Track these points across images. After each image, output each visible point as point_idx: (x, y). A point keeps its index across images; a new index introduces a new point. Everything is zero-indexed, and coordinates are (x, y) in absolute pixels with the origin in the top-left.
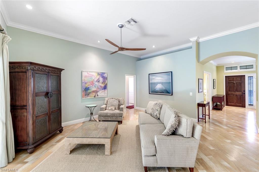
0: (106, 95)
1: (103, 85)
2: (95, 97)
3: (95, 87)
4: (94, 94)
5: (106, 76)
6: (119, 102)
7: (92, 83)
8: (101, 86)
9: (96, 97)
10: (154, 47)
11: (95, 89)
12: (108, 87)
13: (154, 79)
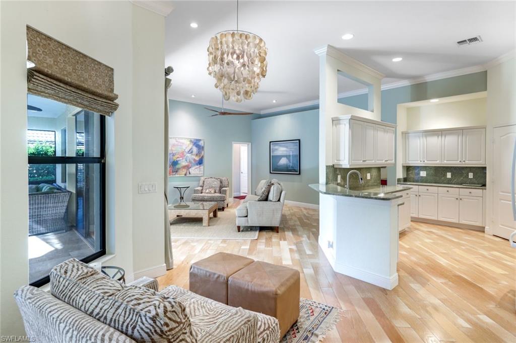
0: (202, 172)
1: (197, 159)
2: (185, 175)
3: (186, 160)
4: (184, 171)
5: (203, 145)
6: (221, 182)
7: (182, 155)
8: (194, 160)
9: (188, 175)
10: (274, 101)
11: (187, 164)
12: (205, 160)
13: (277, 150)
